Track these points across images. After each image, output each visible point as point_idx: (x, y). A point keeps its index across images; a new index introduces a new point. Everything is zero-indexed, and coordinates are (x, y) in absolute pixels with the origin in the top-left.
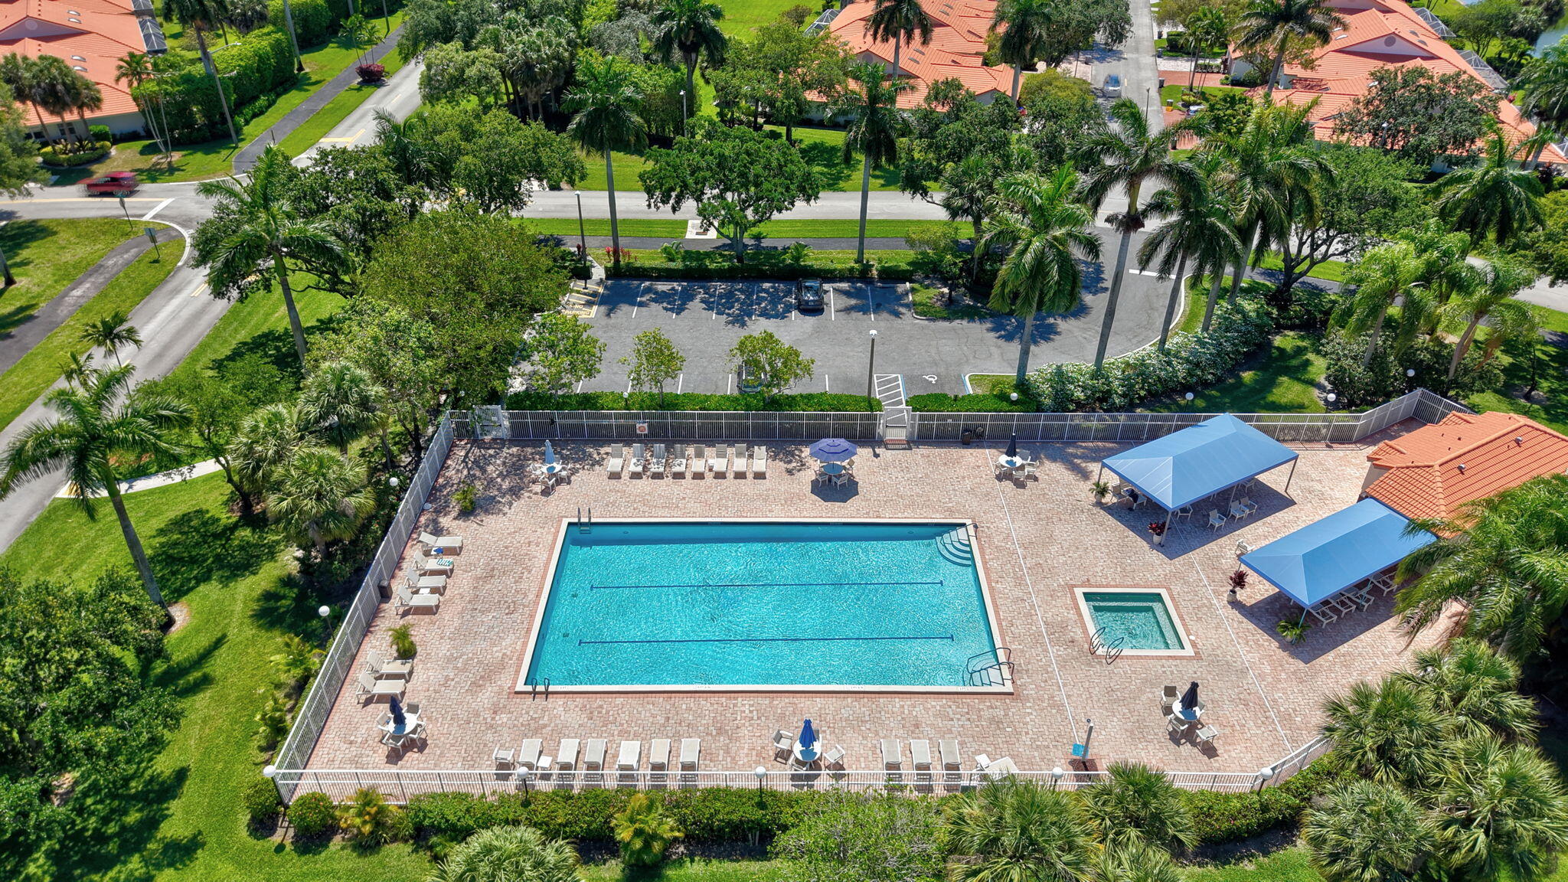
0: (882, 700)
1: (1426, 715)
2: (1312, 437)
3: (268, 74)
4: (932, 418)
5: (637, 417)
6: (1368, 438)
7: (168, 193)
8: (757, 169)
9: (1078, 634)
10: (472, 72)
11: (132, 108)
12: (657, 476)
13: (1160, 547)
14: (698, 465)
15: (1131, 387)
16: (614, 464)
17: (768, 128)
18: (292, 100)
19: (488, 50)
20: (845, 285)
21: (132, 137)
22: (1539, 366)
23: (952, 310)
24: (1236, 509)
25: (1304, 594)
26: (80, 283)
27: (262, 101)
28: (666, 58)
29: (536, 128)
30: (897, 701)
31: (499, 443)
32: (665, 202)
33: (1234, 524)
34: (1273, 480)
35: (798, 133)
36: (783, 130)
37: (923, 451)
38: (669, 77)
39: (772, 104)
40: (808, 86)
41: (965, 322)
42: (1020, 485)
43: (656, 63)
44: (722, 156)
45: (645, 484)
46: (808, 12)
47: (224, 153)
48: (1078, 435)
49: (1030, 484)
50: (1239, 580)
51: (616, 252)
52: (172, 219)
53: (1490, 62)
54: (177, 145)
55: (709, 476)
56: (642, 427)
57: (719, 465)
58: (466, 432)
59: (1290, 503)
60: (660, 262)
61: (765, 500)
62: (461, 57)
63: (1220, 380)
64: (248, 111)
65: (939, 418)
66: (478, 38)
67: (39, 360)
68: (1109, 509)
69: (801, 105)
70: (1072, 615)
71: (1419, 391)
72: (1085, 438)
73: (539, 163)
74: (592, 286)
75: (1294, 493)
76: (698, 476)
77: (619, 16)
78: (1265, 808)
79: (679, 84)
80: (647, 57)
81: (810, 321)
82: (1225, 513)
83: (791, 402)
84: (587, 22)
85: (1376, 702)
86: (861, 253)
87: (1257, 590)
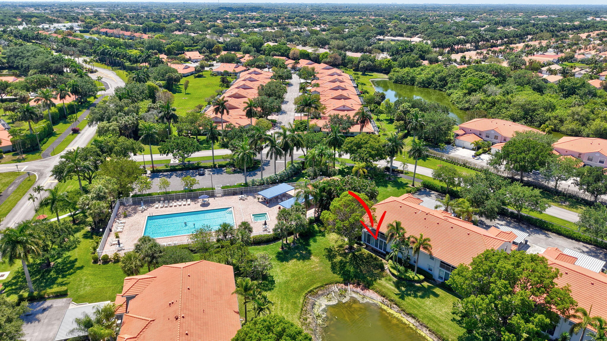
3: (46, 132)
4: (226, 190)
5: (161, 196)
7: (26, 165)
8: (186, 145)
9: (250, 220)
10: (111, 128)
11: (10, 144)
12: (166, 207)
14: (175, 204)
15: (268, 181)
16: (157, 206)
17: (191, 137)
18: (52, 139)
19: (115, 123)
20: (210, 169)
21: (9, 152)
23: (235, 172)
24: (283, 198)
26: (10, 187)
27: (45, 139)
28: (163, 122)
29: (132, 140)
31: (130, 205)
32: (164, 154)
35: (199, 137)
36: (195, 137)
37: (224, 197)
38: (164, 126)
39: (191, 131)
40: (200, 126)
41: (237, 174)
42: (243, 200)
43: (160, 122)
44: (178, 143)
45: (164, 209)
46: (203, 106)
47: (38, 154)
48: (255, 191)
49: (245, 200)
50: (279, 208)
51: (153, 167)
52: (30, 170)
54: (24, 152)
55: (178, 206)
56: (162, 199)
57: (180, 204)
58: (122, 204)
59: (293, 197)
60: (164, 168)
61: (190, 208)
62: (108, 125)
64: (42, 143)
65: (228, 190)
66: (112, 119)
67: (8, 203)
68: (260, 202)
69: (199, 131)
70: (249, 218)
73: (133, 148)
74: (147, 175)
76: (175, 206)
77: (149, 111)
79: (167, 127)
80: (157, 121)
81: (201, 177)
82: (281, 199)
83: (195, 190)
84: (140, 113)
86: (214, 162)
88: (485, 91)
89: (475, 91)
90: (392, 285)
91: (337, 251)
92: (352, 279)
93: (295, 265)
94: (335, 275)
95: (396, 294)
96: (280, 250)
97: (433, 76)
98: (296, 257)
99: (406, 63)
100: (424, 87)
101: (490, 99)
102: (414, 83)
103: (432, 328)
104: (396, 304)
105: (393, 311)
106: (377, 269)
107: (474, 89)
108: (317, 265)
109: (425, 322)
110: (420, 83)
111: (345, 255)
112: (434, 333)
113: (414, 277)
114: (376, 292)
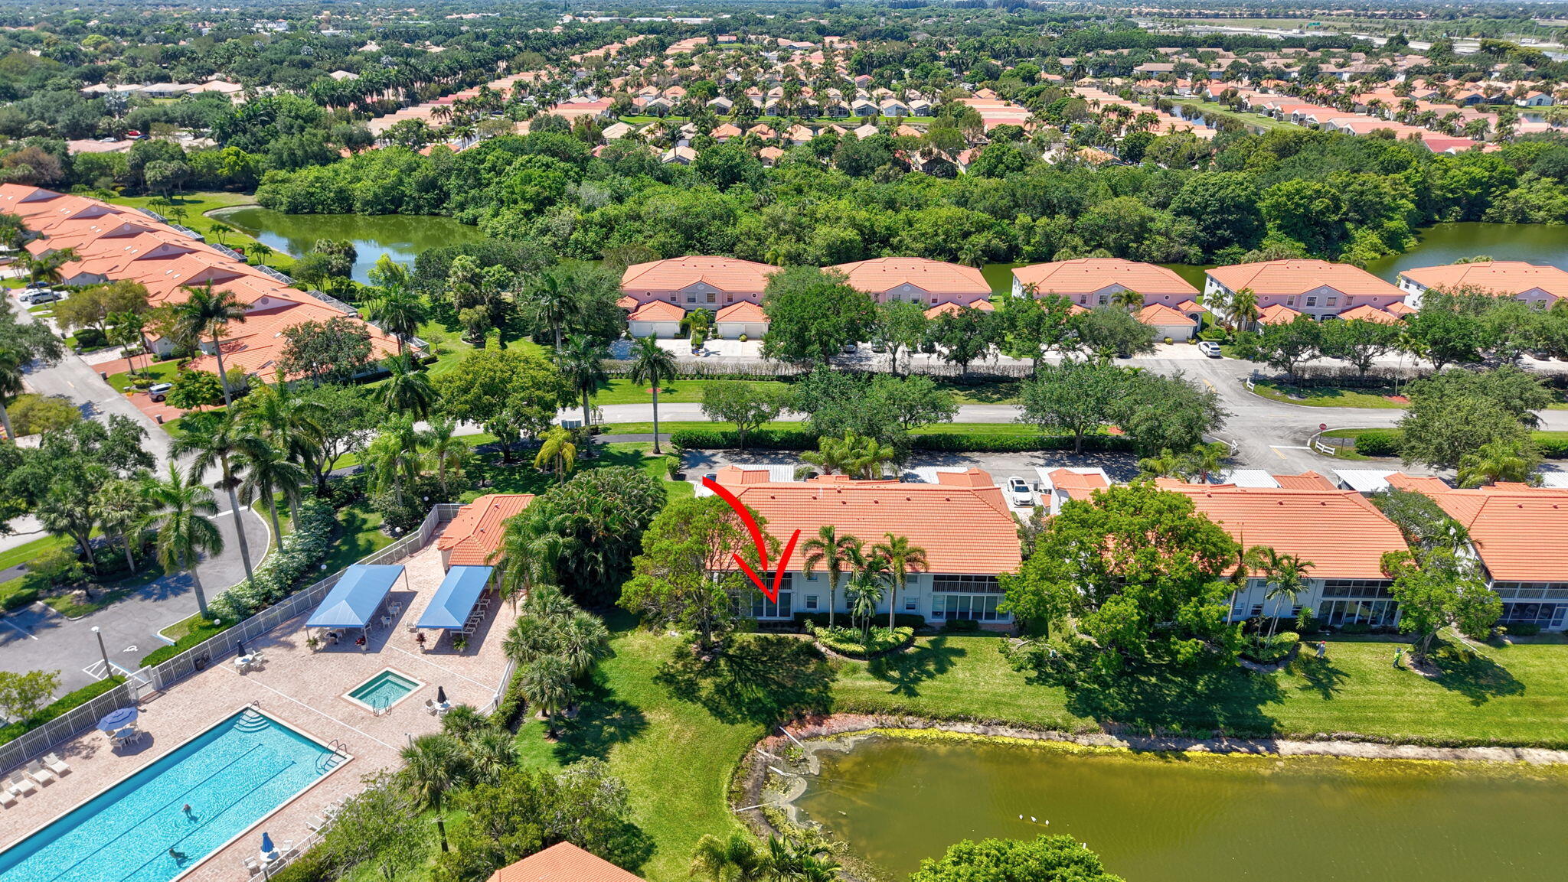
0: (287, 811)
1: (539, 622)
2: (400, 556)
4: (168, 665)
6: (428, 542)
9: (364, 714)
13: (368, 651)
15: (281, 582)
22: (478, 467)
23: (98, 601)
24: (391, 610)
25: (456, 623)
30: (296, 805)
33: (396, 619)
34: (399, 587)
37: (174, 691)
41: (118, 604)
42: (261, 669)
48: (271, 626)
49: (265, 665)
50: (421, 639)
53: (329, 293)
57: (25, 785)
59: (415, 593)
61: (88, 782)
63: (326, 553)
65: (174, 662)
68: (325, 650)
70: (351, 708)
71: (435, 507)
72: (275, 625)
75: (413, 588)
78: (504, 713)
82: (387, 615)
83: (48, 714)
85: (519, 632)
87: (433, 639)
88: (574, 200)
89: (551, 202)
90: (868, 679)
91: (685, 672)
92: (781, 715)
93: (631, 758)
94: (739, 726)
95: (894, 692)
96: (553, 744)
97: (401, 182)
98: (613, 738)
99: (299, 153)
100: (384, 211)
101: (596, 215)
102: (351, 206)
103: (1013, 719)
104: (909, 714)
105: (916, 732)
106: (807, 662)
107: (546, 198)
108: (677, 726)
109: (991, 713)
110: (366, 203)
111: (710, 669)
112: (1023, 726)
113: (897, 639)
114: (850, 711)
